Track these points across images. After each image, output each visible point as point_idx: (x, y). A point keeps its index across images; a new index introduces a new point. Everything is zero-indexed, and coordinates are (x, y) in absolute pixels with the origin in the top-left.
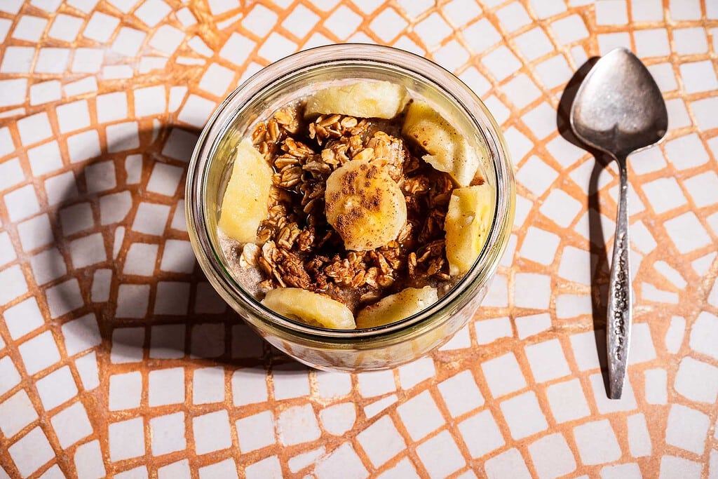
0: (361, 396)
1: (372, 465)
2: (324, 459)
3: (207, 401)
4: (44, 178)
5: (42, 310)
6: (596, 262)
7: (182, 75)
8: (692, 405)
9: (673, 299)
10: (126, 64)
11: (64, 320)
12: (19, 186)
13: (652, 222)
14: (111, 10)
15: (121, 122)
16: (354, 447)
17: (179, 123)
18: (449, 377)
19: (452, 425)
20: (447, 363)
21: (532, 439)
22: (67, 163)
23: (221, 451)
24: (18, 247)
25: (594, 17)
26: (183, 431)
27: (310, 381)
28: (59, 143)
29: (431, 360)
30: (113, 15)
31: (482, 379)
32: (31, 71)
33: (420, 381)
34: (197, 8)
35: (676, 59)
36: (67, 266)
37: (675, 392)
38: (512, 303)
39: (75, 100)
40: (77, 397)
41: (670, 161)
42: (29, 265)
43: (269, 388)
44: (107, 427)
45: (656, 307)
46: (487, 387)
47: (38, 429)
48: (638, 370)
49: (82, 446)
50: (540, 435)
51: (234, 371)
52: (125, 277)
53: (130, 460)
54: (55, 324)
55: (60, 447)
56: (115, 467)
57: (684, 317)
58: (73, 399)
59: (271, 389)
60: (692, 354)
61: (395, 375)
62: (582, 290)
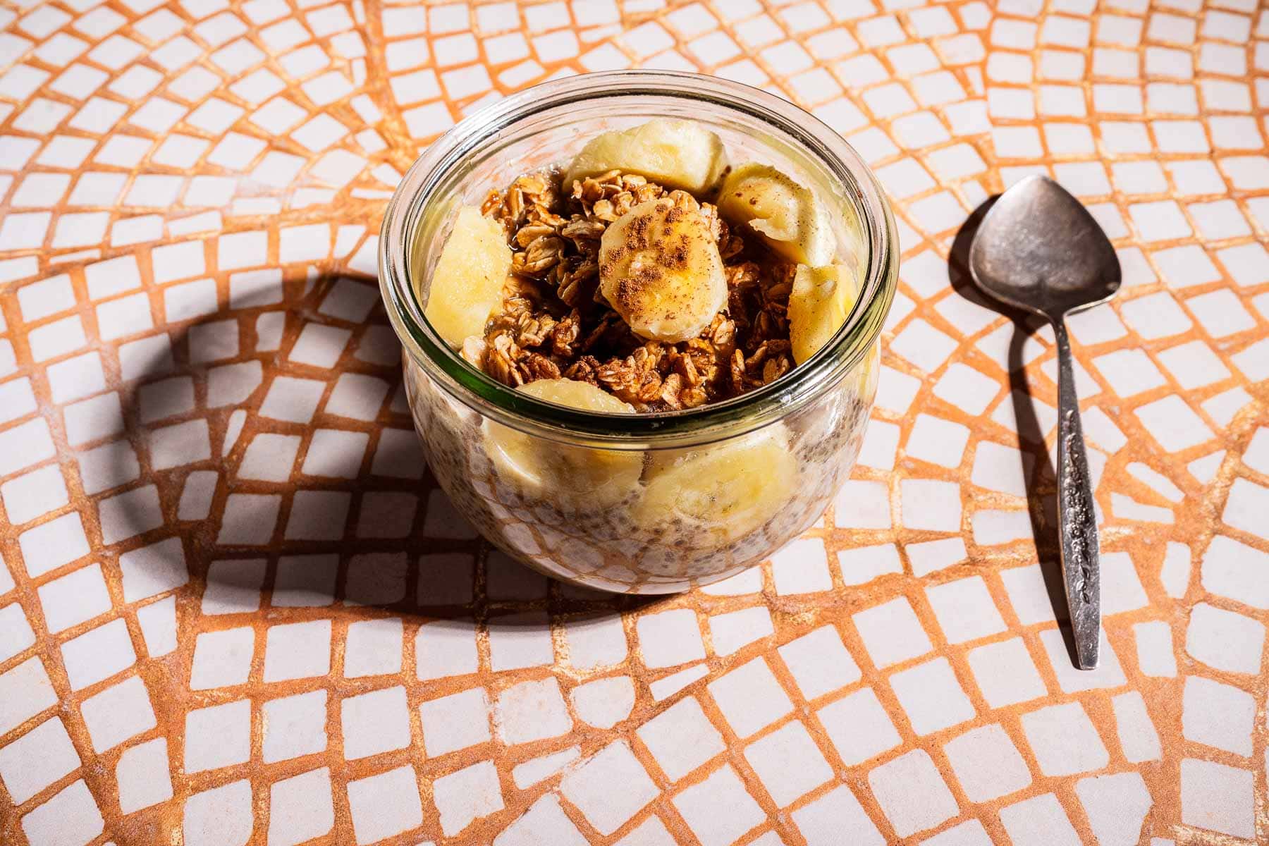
0: (644, 666)
1: (665, 776)
2: (578, 766)
3: (370, 672)
4: (119, 343)
5: (89, 533)
6: (1032, 463)
7: (358, 211)
8: (1222, 677)
9: (1166, 517)
10: (271, 195)
11: (124, 547)
12: (76, 354)
13: (1116, 409)
14: (256, 131)
15: (256, 269)
16: (632, 747)
17: (348, 272)
18: (798, 636)
19: (806, 712)
20: (793, 616)
21: (948, 734)
22: (159, 323)
23: (389, 754)
24: (60, 439)
25: (992, 147)
26: (323, 721)
27: (554, 641)
28: (151, 295)
29: (764, 611)
30: (257, 136)
31: (856, 639)
32: (118, 203)
33: (747, 642)
34: (388, 130)
35: (1121, 199)
36: (142, 467)
37: (1189, 657)
38: (898, 523)
39: (184, 239)
40: (133, 667)
41: (1131, 326)
42: (75, 465)
43: (480, 651)
44: (184, 715)
45: (1138, 528)
46: (865, 651)
47: (56, 721)
48: (1122, 623)
49: (134, 749)
50: (963, 728)
51: (420, 625)
52: (239, 483)
53: (221, 770)
54: (109, 554)
55: (93, 751)
56: (191, 783)
57: (1188, 543)
58: (125, 672)
59: (484, 654)
60: (1208, 599)
61: (703, 633)
62: (1013, 504)
